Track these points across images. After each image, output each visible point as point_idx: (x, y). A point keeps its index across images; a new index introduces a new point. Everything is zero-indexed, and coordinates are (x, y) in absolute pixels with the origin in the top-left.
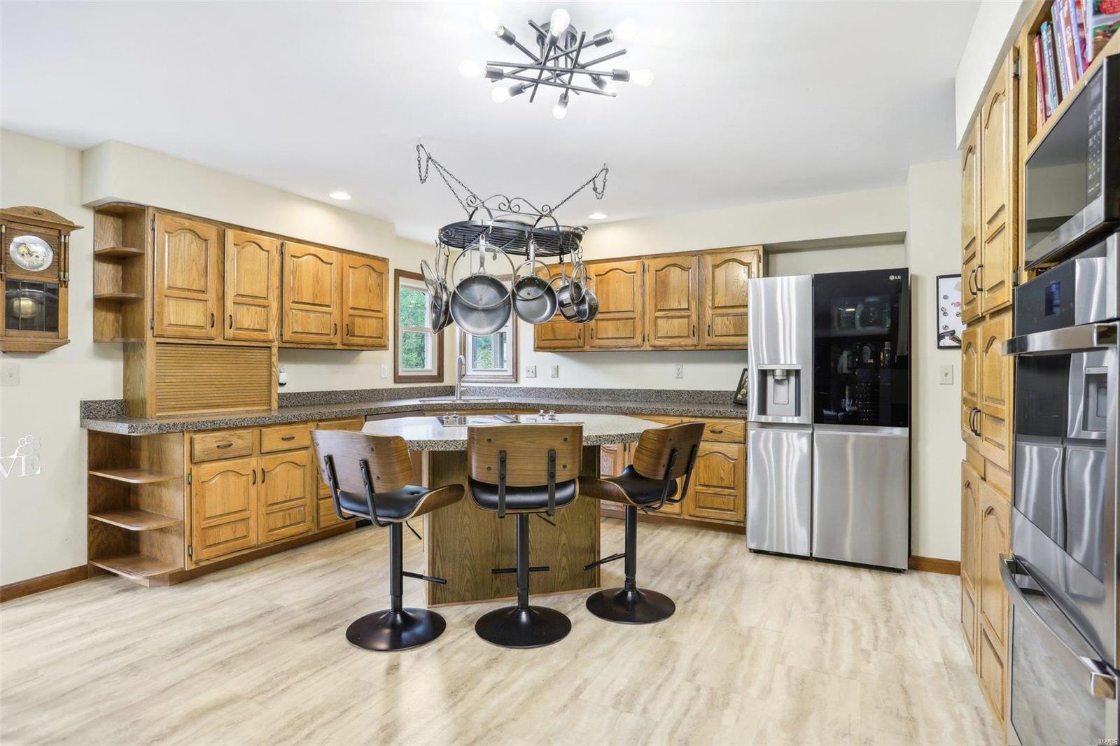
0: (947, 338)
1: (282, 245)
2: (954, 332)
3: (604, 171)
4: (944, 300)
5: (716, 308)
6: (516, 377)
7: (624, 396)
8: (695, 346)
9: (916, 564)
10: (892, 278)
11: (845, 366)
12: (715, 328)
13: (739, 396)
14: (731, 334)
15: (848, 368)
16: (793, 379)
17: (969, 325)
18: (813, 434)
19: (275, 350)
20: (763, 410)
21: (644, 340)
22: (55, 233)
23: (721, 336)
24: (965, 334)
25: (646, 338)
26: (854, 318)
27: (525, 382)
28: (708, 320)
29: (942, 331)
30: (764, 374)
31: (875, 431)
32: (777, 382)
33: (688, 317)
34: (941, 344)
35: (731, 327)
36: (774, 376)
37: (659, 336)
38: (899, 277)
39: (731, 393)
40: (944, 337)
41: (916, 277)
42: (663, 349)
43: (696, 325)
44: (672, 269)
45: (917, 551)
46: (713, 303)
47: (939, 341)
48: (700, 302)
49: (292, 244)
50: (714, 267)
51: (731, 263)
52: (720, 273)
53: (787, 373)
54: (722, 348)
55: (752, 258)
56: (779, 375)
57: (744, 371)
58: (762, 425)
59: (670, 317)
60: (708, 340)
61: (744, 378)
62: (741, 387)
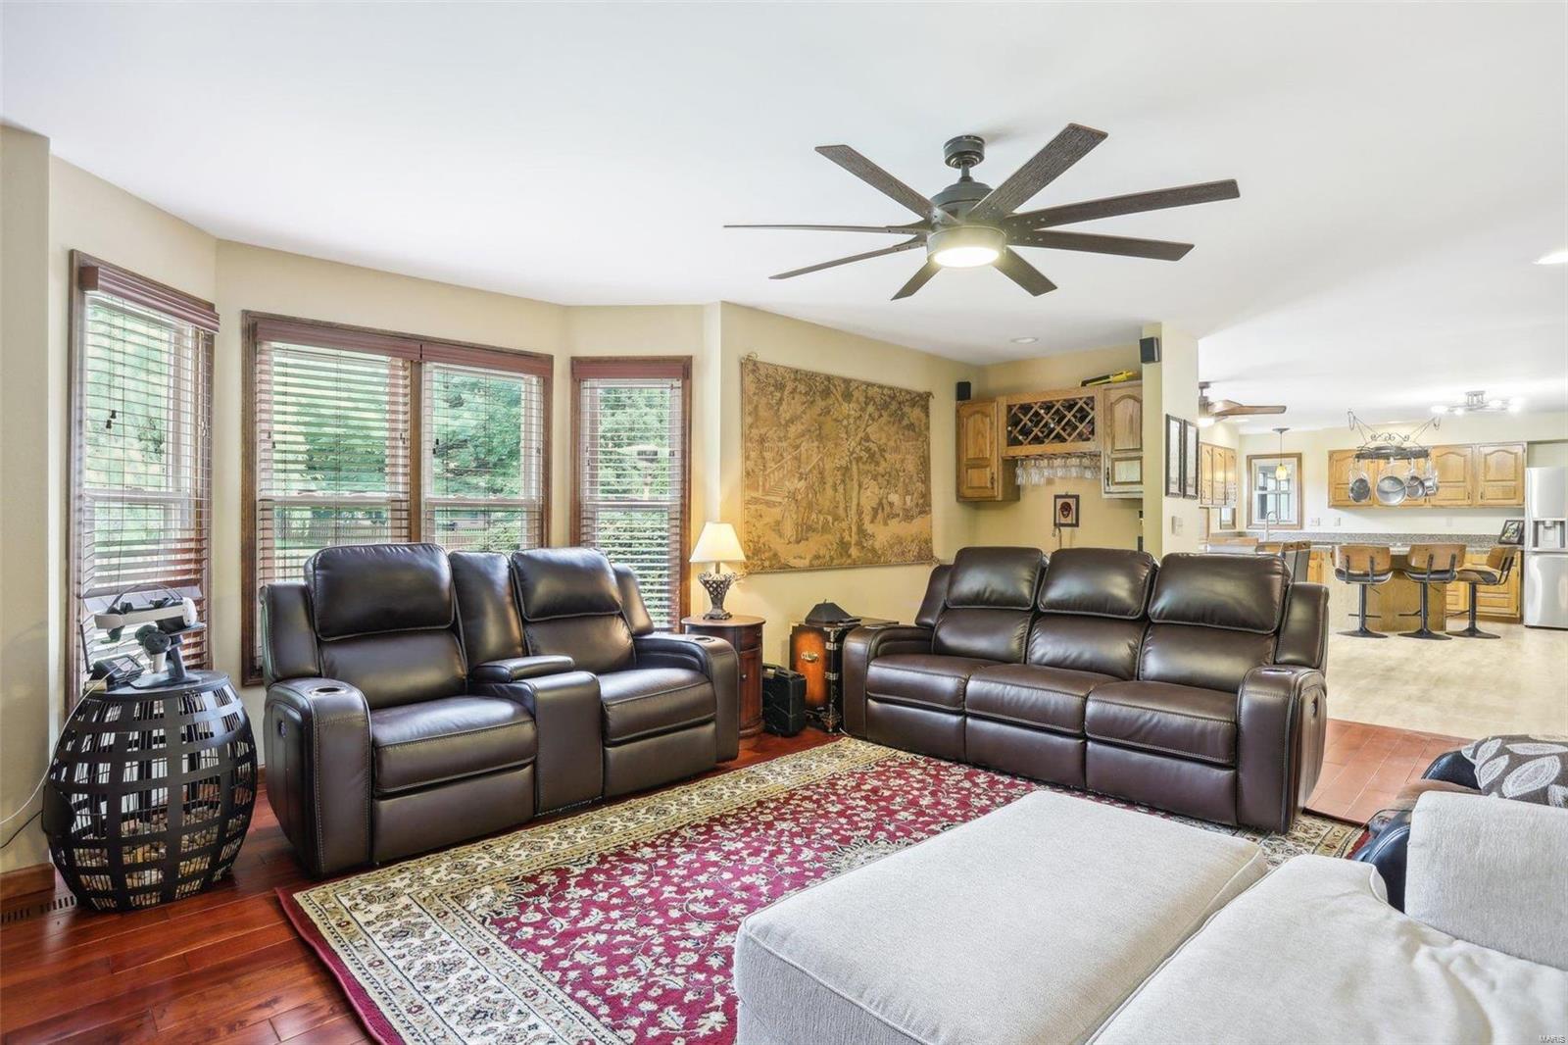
5: (1488, 481)
6: (1301, 524)
7: (1411, 537)
8: (1469, 505)
12: (1487, 494)
13: (1503, 538)
14: (1500, 498)
16: (1558, 527)
20: (1536, 544)
21: (1429, 503)
23: (1494, 499)
25: (1431, 502)
27: (1309, 529)
28: (1481, 490)
30: (1536, 523)
32: (1546, 528)
33: (1464, 487)
35: (1501, 493)
36: (1544, 525)
37: (1442, 499)
39: (1495, 536)
42: (1444, 507)
43: (1471, 491)
44: (1451, 455)
46: (1485, 476)
48: (1474, 477)
49: (1215, 449)
50: (1486, 455)
51: (1501, 453)
52: (1492, 460)
53: (1555, 523)
54: (1492, 507)
55: (1519, 450)
56: (1548, 524)
57: (1507, 521)
58: (1537, 553)
59: (1450, 487)
60: (1480, 502)
61: (1507, 526)
62: (1504, 532)
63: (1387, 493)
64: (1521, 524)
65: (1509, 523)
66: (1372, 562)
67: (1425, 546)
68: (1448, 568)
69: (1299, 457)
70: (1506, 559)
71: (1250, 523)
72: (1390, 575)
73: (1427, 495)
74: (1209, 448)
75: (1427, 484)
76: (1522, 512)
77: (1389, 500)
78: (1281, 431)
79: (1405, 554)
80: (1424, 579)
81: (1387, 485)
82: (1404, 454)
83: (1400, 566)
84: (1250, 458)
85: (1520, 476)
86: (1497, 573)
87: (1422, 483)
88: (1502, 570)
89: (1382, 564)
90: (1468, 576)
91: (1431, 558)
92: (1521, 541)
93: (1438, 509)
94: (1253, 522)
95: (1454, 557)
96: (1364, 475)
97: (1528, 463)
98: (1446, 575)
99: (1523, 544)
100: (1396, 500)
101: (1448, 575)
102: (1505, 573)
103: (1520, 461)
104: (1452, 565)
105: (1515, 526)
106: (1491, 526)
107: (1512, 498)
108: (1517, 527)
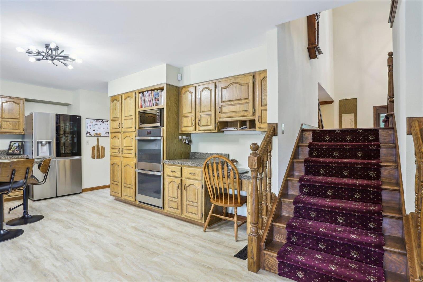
0: (88, 134)
2: (89, 132)
5: (3, 118)
10: (77, 118)
12: (3, 125)
13: (10, 151)
14: (11, 128)
16: (48, 145)
18: (56, 160)
20: (38, 155)
23: (6, 129)
29: (87, 132)
31: (73, 158)
32: (42, 145)
34: (87, 135)
35: (11, 126)
38: (79, 118)
39: (5, 150)
41: (82, 118)
45: (83, 188)
46: (2, 115)
50: (2, 103)
51: (11, 102)
52: (6, 106)
53: (47, 142)
54: (6, 133)
55: (21, 102)
56: (44, 143)
57: (11, 142)
61: (12, 144)
62: (10, 148)
64: (21, 143)
76: (23, 136)
85: (21, 116)
103: (21, 108)
105: (17, 144)
107: (18, 129)
108: (19, 145)
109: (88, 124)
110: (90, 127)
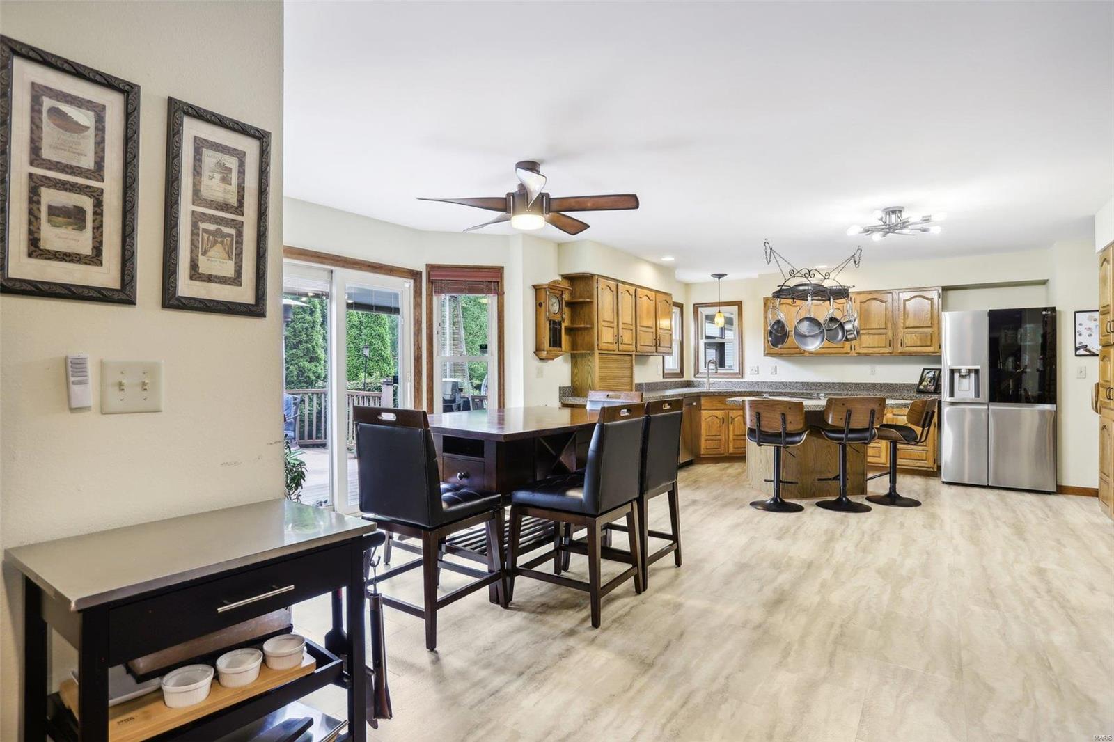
0: (1082, 350)
1: (636, 290)
2: (1086, 346)
3: (859, 251)
4: (1080, 327)
5: (906, 328)
6: (741, 373)
7: (830, 387)
8: (890, 353)
9: (1061, 490)
10: (1044, 313)
11: (1010, 367)
12: (906, 341)
13: (921, 387)
14: (920, 345)
15: (1013, 368)
16: (973, 375)
17: (1103, 346)
18: (988, 409)
19: (634, 356)
20: (952, 394)
21: (851, 349)
22: (560, 293)
23: (912, 346)
24: (1101, 351)
25: (853, 348)
26: (1017, 338)
27: (749, 377)
28: (900, 337)
29: (1078, 345)
30: (952, 372)
31: (1032, 407)
32: (961, 376)
33: (886, 334)
34: (1077, 353)
35: (918, 340)
36: (960, 373)
37: (864, 346)
38: (1049, 312)
39: (914, 385)
40: (1079, 349)
41: (1060, 312)
42: (866, 355)
43: (891, 339)
44: (874, 301)
45: (1061, 482)
46: (904, 323)
47: (1076, 351)
48: (894, 323)
49: (639, 289)
50: (905, 301)
51: (917, 298)
52: (910, 305)
53: (970, 371)
54: (910, 355)
55: (934, 295)
56: (963, 372)
57: (924, 369)
58: (952, 403)
59: (872, 334)
60: (900, 349)
61: (924, 374)
62: (922, 381)
63: (805, 336)
64: (937, 372)
65: (926, 372)
66: (784, 421)
67: (842, 398)
68: (867, 427)
69: (739, 304)
70: (927, 413)
71: (697, 371)
72: (805, 436)
73: (847, 339)
74: (632, 289)
75: (848, 327)
76: (938, 358)
77: (805, 344)
78: (720, 276)
79: (821, 409)
80: (842, 439)
81: (805, 328)
82: (823, 294)
83: (815, 423)
84: (696, 307)
85: (935, 322)
86: (918, 430)
87: (842, 326)
88: (923, 427)
89: (795, 424)
90: (888, 434)
91: (849, 413)
92: (937, 390)
93: (863, 357)
94: (700, 371)
95: (873, 413)
96: (781, 316)
97: (942, 308)
98: (864, 436)
99: (940, 393)
100: (814, 345)
101: (867, 434)
102: (926, 429)
103: (935, 307)
104: (872, 422)
105: (931, 375)
106: (910, 374)
107: (930, 346)
108: (934, 375)
109: (1080, 324)
110: (1089, 332)
